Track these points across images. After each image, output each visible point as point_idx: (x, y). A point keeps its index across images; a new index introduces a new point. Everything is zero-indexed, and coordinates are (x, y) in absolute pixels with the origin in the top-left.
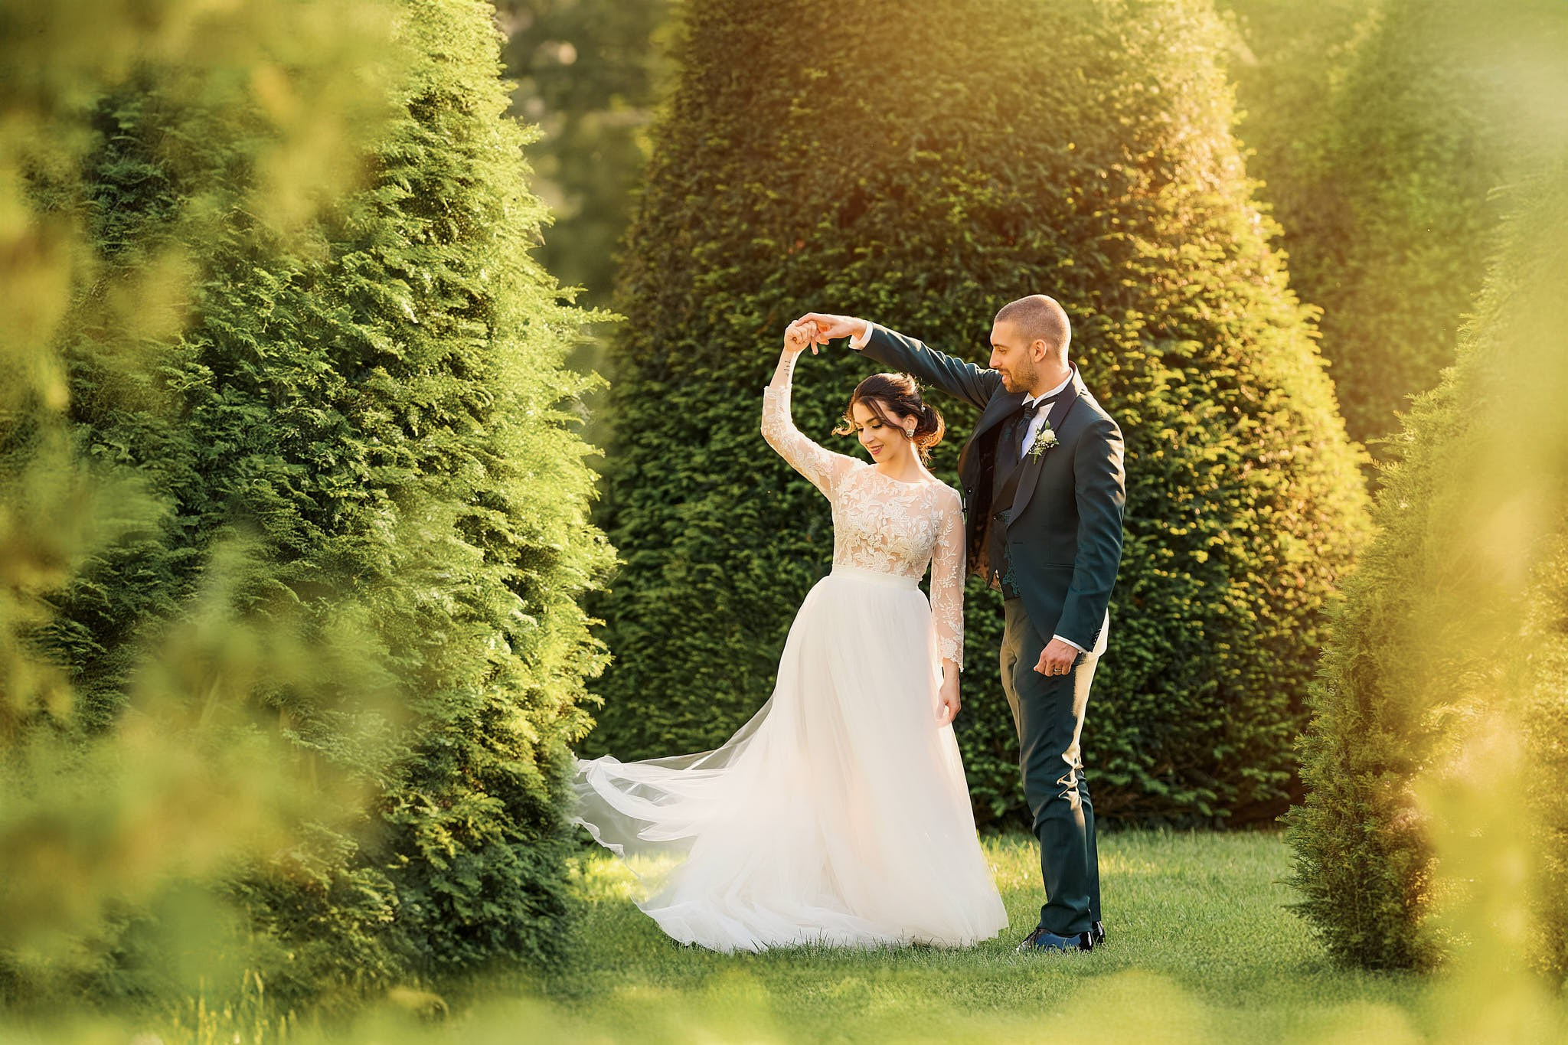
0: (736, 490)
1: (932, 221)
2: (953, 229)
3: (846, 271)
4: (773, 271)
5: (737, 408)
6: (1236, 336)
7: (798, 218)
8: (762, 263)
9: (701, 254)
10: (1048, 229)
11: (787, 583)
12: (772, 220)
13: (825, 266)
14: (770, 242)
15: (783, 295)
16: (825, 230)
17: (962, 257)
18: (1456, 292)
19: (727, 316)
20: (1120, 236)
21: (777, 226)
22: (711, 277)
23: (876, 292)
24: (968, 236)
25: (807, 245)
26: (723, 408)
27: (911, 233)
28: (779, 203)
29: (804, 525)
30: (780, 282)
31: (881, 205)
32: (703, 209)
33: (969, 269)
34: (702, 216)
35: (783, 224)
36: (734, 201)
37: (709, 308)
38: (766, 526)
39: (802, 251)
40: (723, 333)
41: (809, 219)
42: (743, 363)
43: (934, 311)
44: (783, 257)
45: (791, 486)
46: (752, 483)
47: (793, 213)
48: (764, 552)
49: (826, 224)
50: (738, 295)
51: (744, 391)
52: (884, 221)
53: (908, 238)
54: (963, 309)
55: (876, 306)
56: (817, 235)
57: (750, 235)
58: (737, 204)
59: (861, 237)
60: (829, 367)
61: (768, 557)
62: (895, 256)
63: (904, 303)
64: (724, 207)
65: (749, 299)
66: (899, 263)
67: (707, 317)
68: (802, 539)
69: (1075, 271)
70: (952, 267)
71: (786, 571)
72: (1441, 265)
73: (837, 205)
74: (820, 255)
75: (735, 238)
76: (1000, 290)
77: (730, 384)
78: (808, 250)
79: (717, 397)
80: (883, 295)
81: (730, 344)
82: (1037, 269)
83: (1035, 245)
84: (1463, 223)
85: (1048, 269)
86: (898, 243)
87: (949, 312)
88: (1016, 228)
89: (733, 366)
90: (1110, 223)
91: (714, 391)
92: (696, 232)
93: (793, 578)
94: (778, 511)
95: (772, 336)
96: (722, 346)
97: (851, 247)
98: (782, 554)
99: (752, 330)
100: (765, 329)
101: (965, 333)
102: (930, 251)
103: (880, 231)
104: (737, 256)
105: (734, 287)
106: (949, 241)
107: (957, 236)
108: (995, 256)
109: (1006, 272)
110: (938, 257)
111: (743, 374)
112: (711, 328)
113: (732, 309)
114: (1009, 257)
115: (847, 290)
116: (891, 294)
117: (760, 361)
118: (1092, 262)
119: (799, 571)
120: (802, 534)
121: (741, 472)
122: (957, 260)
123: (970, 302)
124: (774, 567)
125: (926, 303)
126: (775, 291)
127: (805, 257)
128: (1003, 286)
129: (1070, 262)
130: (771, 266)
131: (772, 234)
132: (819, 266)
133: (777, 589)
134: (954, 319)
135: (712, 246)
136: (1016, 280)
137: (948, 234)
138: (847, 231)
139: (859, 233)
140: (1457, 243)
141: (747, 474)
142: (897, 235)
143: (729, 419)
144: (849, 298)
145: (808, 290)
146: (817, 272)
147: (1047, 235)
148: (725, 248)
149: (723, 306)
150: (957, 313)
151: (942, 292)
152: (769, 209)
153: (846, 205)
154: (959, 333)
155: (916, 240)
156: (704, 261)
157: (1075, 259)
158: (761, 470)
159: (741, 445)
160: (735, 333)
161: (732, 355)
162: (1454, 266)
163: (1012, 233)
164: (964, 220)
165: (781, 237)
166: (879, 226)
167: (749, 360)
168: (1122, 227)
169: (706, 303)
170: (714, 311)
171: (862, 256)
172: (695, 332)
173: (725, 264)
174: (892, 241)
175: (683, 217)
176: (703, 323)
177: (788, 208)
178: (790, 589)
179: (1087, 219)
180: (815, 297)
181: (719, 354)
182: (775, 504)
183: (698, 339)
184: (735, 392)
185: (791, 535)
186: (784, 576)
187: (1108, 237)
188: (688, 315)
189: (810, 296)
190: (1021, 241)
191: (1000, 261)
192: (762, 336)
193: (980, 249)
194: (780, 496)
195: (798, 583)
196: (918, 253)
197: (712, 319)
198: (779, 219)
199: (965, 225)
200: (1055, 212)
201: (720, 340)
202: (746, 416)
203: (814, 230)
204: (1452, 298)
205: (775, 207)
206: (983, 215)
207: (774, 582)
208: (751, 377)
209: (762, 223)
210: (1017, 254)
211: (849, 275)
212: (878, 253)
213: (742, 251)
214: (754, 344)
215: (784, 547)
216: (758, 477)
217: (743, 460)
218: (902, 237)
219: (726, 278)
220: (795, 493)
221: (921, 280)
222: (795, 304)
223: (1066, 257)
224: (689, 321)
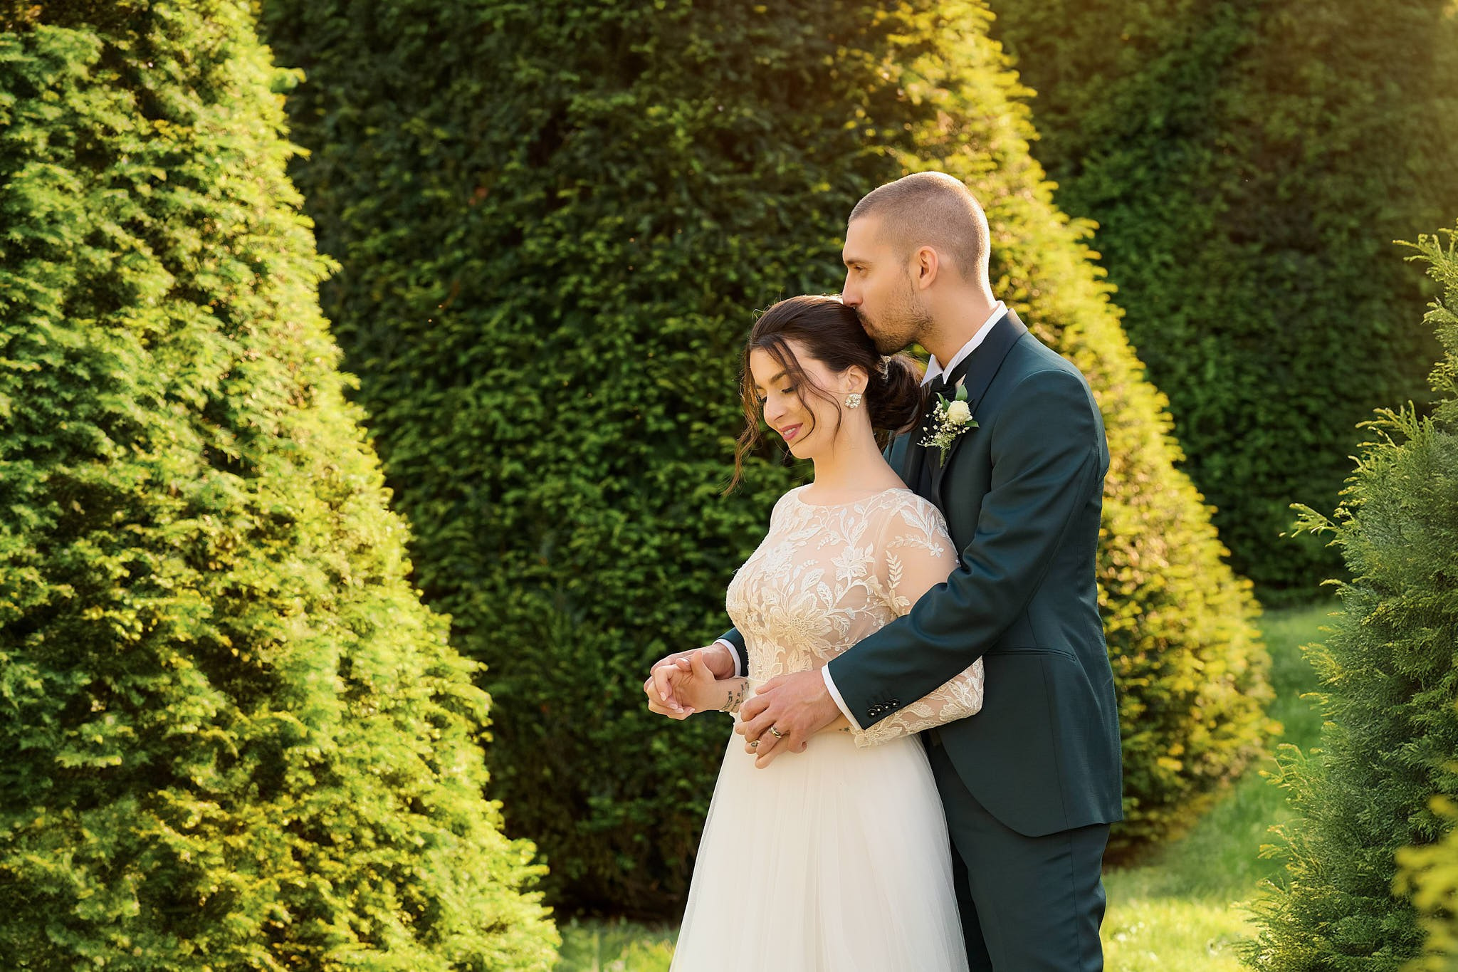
0: (441, 509)
1: (648, 150)
2: (677, 158)
3: (547, 220)
4: (451, 229)
5: (425, 404)
6: (1018, 263)
7: (475, 160)
8: (434, 220)
9: (352, 216)
10: (789, 148)
11: (522, 620)
12: (441, 166)
13: (519, 217)
14: (443, 194)
15: (466, 258)
16: (513, 172)
17: (690, 191)
18: (1146, 203)
19: (399, 290)
20: (879, 150)
21: (448, 173)
22: (371, 244)
23: (590, 245)
24: (697, 166)
25: (492, 192)
26: (406, 406)
27: (625, 167)
28: (448, 143)
29: (535, 545)
30: (461, 243)
31: (583, 134)
32: (346, 160)
33: (701, 205)
34: (347, 169)
35: (457, 169)
36: (388, 147)
37: (370, 283)
38: (483, 549)
39: (486, 202)
40: (393, 312)
41: (490, 160)
42: (426, 347)
43: (667, 263)
44: (464, 210)
45: (510, 496)
46: (460, 497)
47: (467, 155)
48: (487, 583)
49: (514, 165)
50: (408, 263)
51: (430, 383)
52: (588, 155)
53: (622, 173)
54: (702, 257)
55: (593, 260)
56: (504, 180)
57: (414, 188)
58: (393, 150)
59: (562, 177)
60: (540, 343)
61: (493, 589)
62: (607, 197)
63: (626, 255)
64: (378, 155)
65: (427, 266)
66: (613, 205)
67: (368, 294)
68: (534, 562)
69: (829, 198)
70: (681, 205)
71: (520, 604)
72: (1123, 173)
73: (526, 138)
74: (510, 204)
75: (394, 192)
76: (743, 229)
77: (414, 374)
78: (494, 200)
79: (396, 393)
80: (600, 246)
81: (406, 325)
82: (785, 199)
83: (781, 169)
84: (1145, 122)
85: (797, 198)
86: (609, 180)
87: (685, 261)
88: (751, 150)
89: (413, 352)
90: (862, 136)
91: (389, 386)
92: (341, 190)
93: (530, 613)
94: (495, 530)
95: (459, 311)
96: (395, 328)
97: (551, 191)
98: (511, 583)
99: (432, 305)
100: (450, 303)
101: (707, 287)
102: (651, 188)
103: (585, 167)
104: (398, 216)
105: (403, 253)
106: (675, 174)
107: (683, 166)
108: (731, 187)
109: (746, 206)
110: (662, 194)
111: (430, 361)
112: (377, 307)
113: (404, 282)
114: (747, 186)
115: (551, 246)
116: (609, 245)
117: (449, 342)
118: (846, 185)
119: (537, 603)
120: (533, 556)
121: (441, 485)
122: (685, 196)
123: (710, 249)
124: (504, 600)
125: (657, 253)
126: (458, 254)
127: (492, 208)
128: (747, 223)
129: (825, 187)
130: (447, 223)
131: (445, 183)
132: (511, 218)
133: (512, 627)
134: (691, 271)
135: (369, 204)
136: (762, 215)
137: (671, 165)
138: (543, 172)
139: (558, 172)
140: (1141, 146)
141: (450, 485)
142: (607, 171)
143: (416, 419)
144: (555, 254)
145: (499, 249)
146: (510, 226)
147: (790, 158)
148: (385, 206)
149: (393, 278)
150: (695, 263)
151: (671, 235)
152: (437, 153)
153: (536, 138)
154: (699, 287)
155: (633, 174)
156: (358, 225)
157: (830, 181)
158: (468, 479)
159: (436, 451)
160: (410, 310)
161: (410, 338)
162: (1140, 173)
163: (747, 157)
164: (690, 146)
165: (457, 186)
166: (583, 162)
167: (434, 343)
168: (876, 140)
169: (367, 276)
170: (381, 283)
171: (564, 202)
172: (355, 315)
173: (386, 226)
174: (602, 178)
175: (319, 172)
176: (364, 301)
177: (460, 149)
178: (527, 627)
179: (834, 134)
180: (510, 256)
181: (391, 340)
182: (494, 521)
183: (359, 322)
184: (418, 385)
185: (518, 558)
186: (518, 611)
187: (861, 154)
188: (341, 295)
189: (501, 256)
190: (761, 166)
191: (740, 192)
192: (447, 312)
193: (714, 180)
194: (498, 511)
195: (538, 618)
196: (637, 191)
197: (377, 295)
198: (451, 164)
199: (692, 152)
200: (796, 127)
201: (391, 322)
202: (438, 414)
203: (501, 172)
204: (1142, 210)
205: (443, 149)
206: (711, 137)
207: (504, 618)
208: (437, 365)
209: (428, 170)
210: (757, 182)
211: (551, 225)
212: (585, 195)
213: (405, 208)
214: (437, 322)
215: (512, 574)
216: (467, 489)
217: (443, 469)
218: (614, 172)
219: (388, 244)
220: (518, 503)
221: (645, 224)
222: (484, 269)
223: (817, 180)
224: (345, 301)
